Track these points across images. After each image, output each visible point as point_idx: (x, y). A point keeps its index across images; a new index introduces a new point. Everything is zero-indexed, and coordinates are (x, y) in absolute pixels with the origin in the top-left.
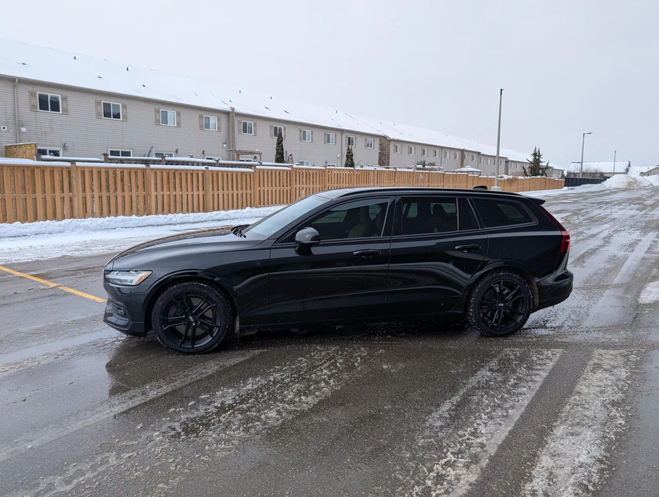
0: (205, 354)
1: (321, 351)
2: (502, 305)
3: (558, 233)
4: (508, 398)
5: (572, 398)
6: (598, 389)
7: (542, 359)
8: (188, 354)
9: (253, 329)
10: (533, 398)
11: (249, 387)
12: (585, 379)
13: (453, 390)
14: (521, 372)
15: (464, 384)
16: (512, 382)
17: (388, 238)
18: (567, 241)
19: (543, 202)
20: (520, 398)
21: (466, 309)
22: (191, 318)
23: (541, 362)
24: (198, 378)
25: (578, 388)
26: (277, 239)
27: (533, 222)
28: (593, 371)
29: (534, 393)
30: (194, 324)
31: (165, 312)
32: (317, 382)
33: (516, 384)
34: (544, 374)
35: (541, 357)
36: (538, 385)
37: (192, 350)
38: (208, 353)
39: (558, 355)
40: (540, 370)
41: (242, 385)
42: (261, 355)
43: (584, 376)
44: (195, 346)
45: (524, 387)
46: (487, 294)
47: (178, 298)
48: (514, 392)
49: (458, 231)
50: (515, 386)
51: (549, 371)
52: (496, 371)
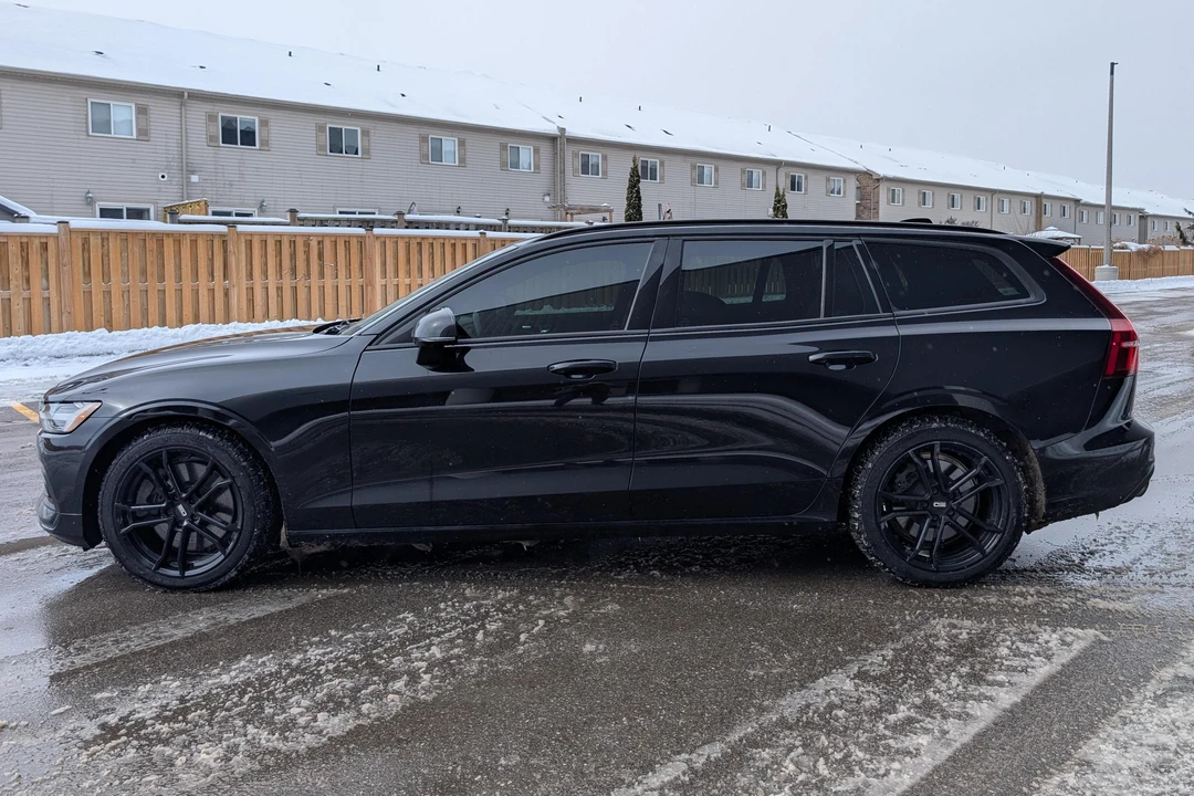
0: (209, 591)
1: (467, 600)
2: (943, 505)
3: (1103, 324)
4: (859, 763)
5: (1056, 780)
6: (1152, 757)
7: (1026, 655)
8: (173, 589)
9: (320, 539)
10: (936, 769)
11: (225, 679)
12: (1125, 721)
13: (723, 723)
14: (944, 686)
15: (762, 710)
16: (903, 712)
17: (642, 332)
18: (1125, 345)
19: (1064, 249)
20: (896, 765)
21: (844, 515)
22: (180, 507)
23: (1016, 662)
24: (137, 649)
25: (1086, 750)
26: (378, 335)
27: (1032, 299)
28: (1161, 700)
29: (947, 752)
30: (185, 523)
31: (128, 493)
32: (394, 676)
33: (910, 721)
34: (1006, 698)
35: (1024, 648)
36: (974, 729)
37: (180, 583)
38: (217, 590)
39: (1078, 647)
40: (1001, 684)
41: (216, 671)
42: (326, 602)
43: (1124, 712)
44: (187, 573)
45: (927, 731)
46: (901, 477)
47: (154, 461)
48: (888, 747)
49: (822, 318)
50: (906, 726)
51: (1025, 690)
52: (875, 679)
